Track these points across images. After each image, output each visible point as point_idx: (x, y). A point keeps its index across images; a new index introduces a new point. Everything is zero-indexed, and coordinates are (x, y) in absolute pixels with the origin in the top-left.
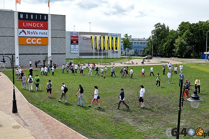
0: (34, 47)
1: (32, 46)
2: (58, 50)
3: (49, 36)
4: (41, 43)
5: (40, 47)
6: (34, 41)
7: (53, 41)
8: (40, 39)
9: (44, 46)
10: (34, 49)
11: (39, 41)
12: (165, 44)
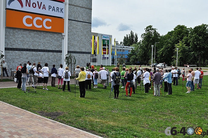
0: (37, 35)
1: (32, 34)
2: (78, 44)
3: (65, 15)
4: (50, 28)
5: (49, 37)
6: (39, 22)
7: (71, 28)
8: (50, 20)
9: (56, 35)
10: (37, 40)
11: (48, 24)
12: (161, 50)
